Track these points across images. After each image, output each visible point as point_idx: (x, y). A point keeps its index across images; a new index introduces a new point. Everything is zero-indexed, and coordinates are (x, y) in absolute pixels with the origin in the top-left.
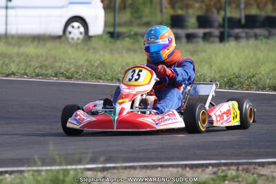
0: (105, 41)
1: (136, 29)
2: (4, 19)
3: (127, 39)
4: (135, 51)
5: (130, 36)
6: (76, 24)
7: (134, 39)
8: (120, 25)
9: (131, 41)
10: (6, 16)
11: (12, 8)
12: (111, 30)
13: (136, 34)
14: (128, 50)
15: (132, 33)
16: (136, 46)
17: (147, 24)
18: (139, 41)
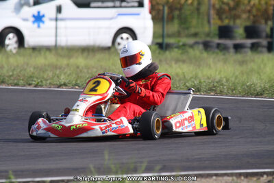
0: (154, 52)
1: (184, 40)
2: (54, 31)
3: (176, 50)
4: (184, 62)
5: (178, 47)
6: (125, 35)
7: (183, 49)
8: (169, 36)
9: (180, 52)
10: (56, 28)
11: (62, 20)
12: (160, 41)
13: (184, 45)
14: (177, 61)
15: (181, 44)
16: (184, 57)
17: (195, 35)
18: (187, 52)
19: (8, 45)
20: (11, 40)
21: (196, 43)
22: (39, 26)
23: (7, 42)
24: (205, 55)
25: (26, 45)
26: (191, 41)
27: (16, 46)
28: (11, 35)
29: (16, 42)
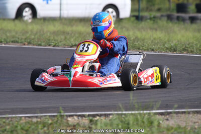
0: (133, 22)
1: (154, 14)
2: (59, 6)
3: (148, 21)
4: (156, 30)
5: (150, 19)
6: (110, 10)
7: (154, 21)
8: (143, 10)
9: (152, 22)
10: (61, 4)
12: (136, 14)
13: (154, 17)
14: (151, 29)
15: (152, 16)
16: (155, 26)
17: (159, 10)
18: (157, 22)
19: (24, 17)
20: (27, 13)
21: (162, 16)
22: (47, 3)
23: (24, 14)
24: (170, 24)
25: (38, 17)
26: (158, 14)
27: (30, 17)
28: (27, 9)
29: (31, 14)
